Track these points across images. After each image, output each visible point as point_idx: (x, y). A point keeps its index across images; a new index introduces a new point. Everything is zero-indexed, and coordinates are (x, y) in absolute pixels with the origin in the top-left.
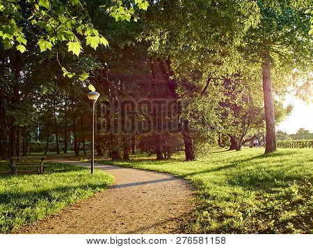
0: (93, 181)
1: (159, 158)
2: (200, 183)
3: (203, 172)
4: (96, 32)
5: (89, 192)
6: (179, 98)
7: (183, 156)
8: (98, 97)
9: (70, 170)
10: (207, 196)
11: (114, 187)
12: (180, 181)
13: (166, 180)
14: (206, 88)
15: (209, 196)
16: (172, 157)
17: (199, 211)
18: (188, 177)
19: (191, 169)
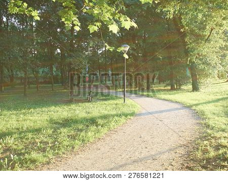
0: (126, 110)
1: (173, 89)
2: (203, 113)
3: (205, 103)
4: (128, 19)
5: (123, 119)
6: (188, 44)
7: (191, 87)
8: (128, 48)
9: (109, 99)
10: (208, 126)
11: (140, 115)
12: (187, 110)
13: (177, 109)
14: (209, 36)
15: (209, 126)
16: (182, 87)
17: (201, 139)
18: (194, 108)
19: (196, 100)
